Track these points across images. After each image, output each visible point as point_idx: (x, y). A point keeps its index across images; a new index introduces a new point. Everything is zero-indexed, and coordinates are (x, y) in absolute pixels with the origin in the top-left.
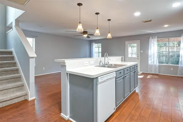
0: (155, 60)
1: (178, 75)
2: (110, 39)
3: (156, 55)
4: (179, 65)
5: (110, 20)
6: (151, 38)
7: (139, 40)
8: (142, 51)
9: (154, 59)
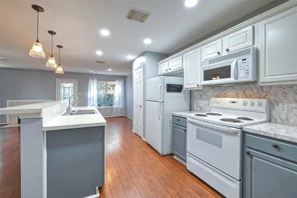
0: (95, 103)
1: (113, 116)
2: (61, 74)
3: (96, 97)
4: (114, 107)
5: (62, 47)
6: (91, 78)
7: (77, 80)
8: (80, 94)
9: (93, 101)
